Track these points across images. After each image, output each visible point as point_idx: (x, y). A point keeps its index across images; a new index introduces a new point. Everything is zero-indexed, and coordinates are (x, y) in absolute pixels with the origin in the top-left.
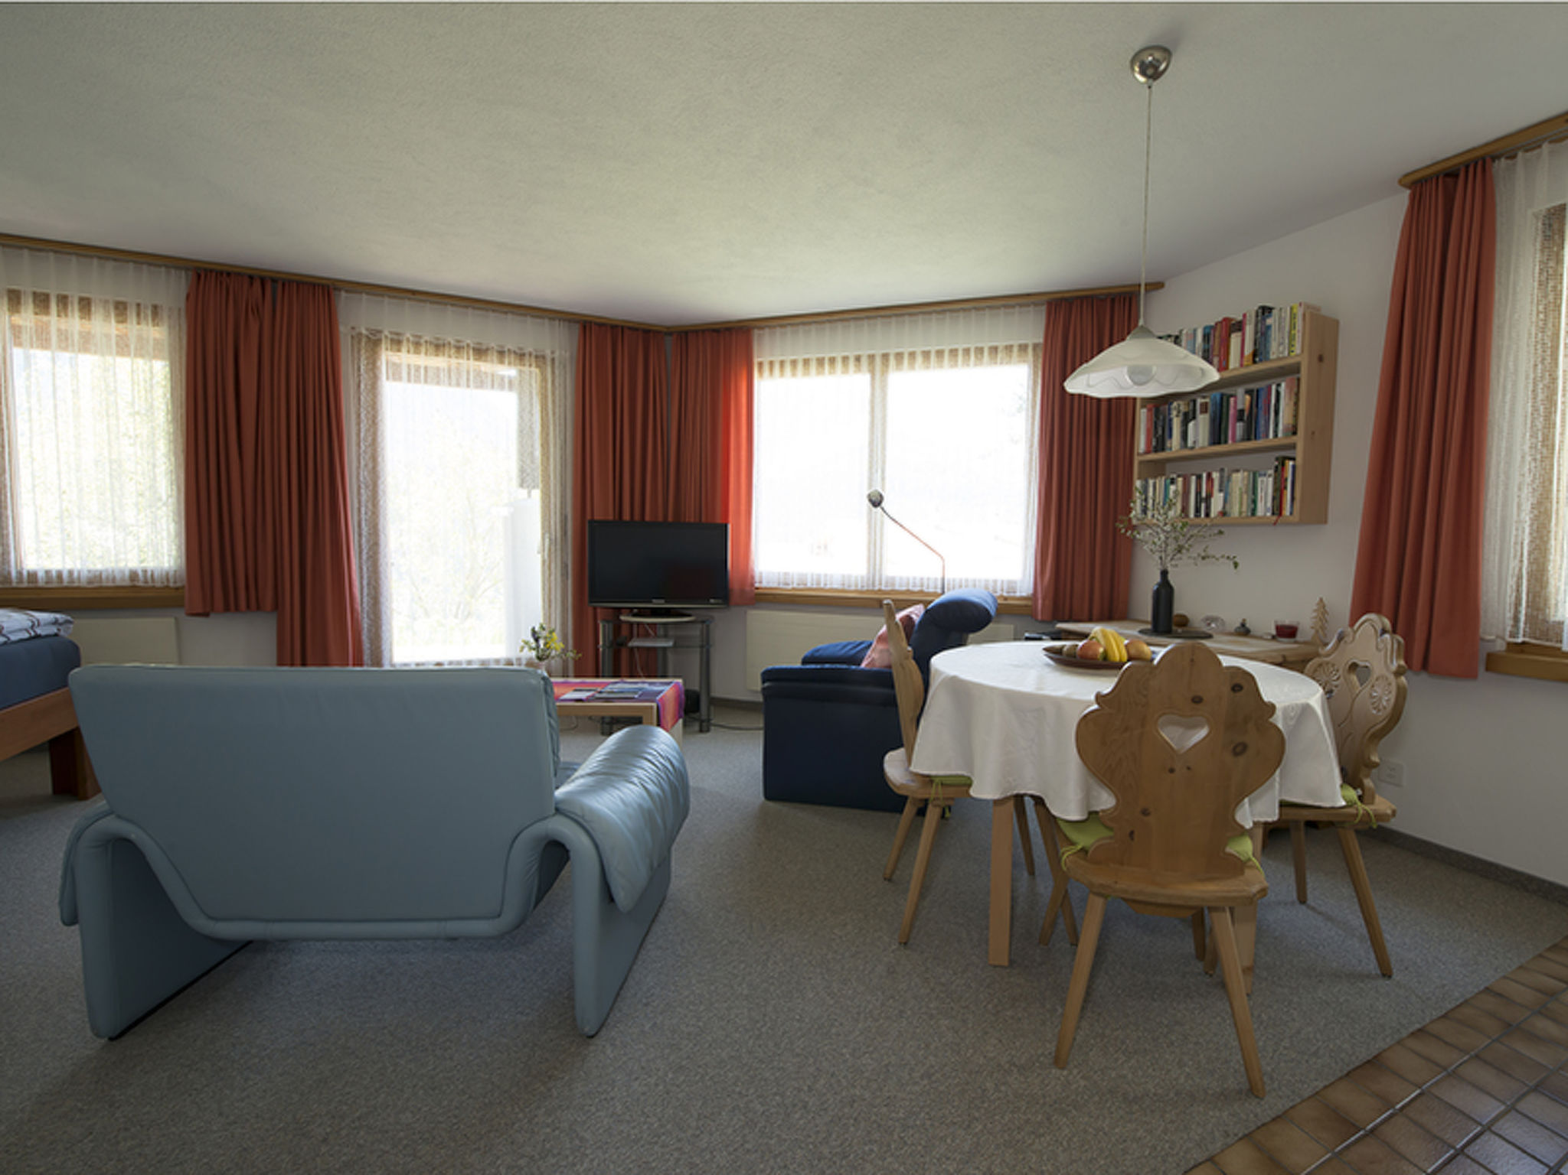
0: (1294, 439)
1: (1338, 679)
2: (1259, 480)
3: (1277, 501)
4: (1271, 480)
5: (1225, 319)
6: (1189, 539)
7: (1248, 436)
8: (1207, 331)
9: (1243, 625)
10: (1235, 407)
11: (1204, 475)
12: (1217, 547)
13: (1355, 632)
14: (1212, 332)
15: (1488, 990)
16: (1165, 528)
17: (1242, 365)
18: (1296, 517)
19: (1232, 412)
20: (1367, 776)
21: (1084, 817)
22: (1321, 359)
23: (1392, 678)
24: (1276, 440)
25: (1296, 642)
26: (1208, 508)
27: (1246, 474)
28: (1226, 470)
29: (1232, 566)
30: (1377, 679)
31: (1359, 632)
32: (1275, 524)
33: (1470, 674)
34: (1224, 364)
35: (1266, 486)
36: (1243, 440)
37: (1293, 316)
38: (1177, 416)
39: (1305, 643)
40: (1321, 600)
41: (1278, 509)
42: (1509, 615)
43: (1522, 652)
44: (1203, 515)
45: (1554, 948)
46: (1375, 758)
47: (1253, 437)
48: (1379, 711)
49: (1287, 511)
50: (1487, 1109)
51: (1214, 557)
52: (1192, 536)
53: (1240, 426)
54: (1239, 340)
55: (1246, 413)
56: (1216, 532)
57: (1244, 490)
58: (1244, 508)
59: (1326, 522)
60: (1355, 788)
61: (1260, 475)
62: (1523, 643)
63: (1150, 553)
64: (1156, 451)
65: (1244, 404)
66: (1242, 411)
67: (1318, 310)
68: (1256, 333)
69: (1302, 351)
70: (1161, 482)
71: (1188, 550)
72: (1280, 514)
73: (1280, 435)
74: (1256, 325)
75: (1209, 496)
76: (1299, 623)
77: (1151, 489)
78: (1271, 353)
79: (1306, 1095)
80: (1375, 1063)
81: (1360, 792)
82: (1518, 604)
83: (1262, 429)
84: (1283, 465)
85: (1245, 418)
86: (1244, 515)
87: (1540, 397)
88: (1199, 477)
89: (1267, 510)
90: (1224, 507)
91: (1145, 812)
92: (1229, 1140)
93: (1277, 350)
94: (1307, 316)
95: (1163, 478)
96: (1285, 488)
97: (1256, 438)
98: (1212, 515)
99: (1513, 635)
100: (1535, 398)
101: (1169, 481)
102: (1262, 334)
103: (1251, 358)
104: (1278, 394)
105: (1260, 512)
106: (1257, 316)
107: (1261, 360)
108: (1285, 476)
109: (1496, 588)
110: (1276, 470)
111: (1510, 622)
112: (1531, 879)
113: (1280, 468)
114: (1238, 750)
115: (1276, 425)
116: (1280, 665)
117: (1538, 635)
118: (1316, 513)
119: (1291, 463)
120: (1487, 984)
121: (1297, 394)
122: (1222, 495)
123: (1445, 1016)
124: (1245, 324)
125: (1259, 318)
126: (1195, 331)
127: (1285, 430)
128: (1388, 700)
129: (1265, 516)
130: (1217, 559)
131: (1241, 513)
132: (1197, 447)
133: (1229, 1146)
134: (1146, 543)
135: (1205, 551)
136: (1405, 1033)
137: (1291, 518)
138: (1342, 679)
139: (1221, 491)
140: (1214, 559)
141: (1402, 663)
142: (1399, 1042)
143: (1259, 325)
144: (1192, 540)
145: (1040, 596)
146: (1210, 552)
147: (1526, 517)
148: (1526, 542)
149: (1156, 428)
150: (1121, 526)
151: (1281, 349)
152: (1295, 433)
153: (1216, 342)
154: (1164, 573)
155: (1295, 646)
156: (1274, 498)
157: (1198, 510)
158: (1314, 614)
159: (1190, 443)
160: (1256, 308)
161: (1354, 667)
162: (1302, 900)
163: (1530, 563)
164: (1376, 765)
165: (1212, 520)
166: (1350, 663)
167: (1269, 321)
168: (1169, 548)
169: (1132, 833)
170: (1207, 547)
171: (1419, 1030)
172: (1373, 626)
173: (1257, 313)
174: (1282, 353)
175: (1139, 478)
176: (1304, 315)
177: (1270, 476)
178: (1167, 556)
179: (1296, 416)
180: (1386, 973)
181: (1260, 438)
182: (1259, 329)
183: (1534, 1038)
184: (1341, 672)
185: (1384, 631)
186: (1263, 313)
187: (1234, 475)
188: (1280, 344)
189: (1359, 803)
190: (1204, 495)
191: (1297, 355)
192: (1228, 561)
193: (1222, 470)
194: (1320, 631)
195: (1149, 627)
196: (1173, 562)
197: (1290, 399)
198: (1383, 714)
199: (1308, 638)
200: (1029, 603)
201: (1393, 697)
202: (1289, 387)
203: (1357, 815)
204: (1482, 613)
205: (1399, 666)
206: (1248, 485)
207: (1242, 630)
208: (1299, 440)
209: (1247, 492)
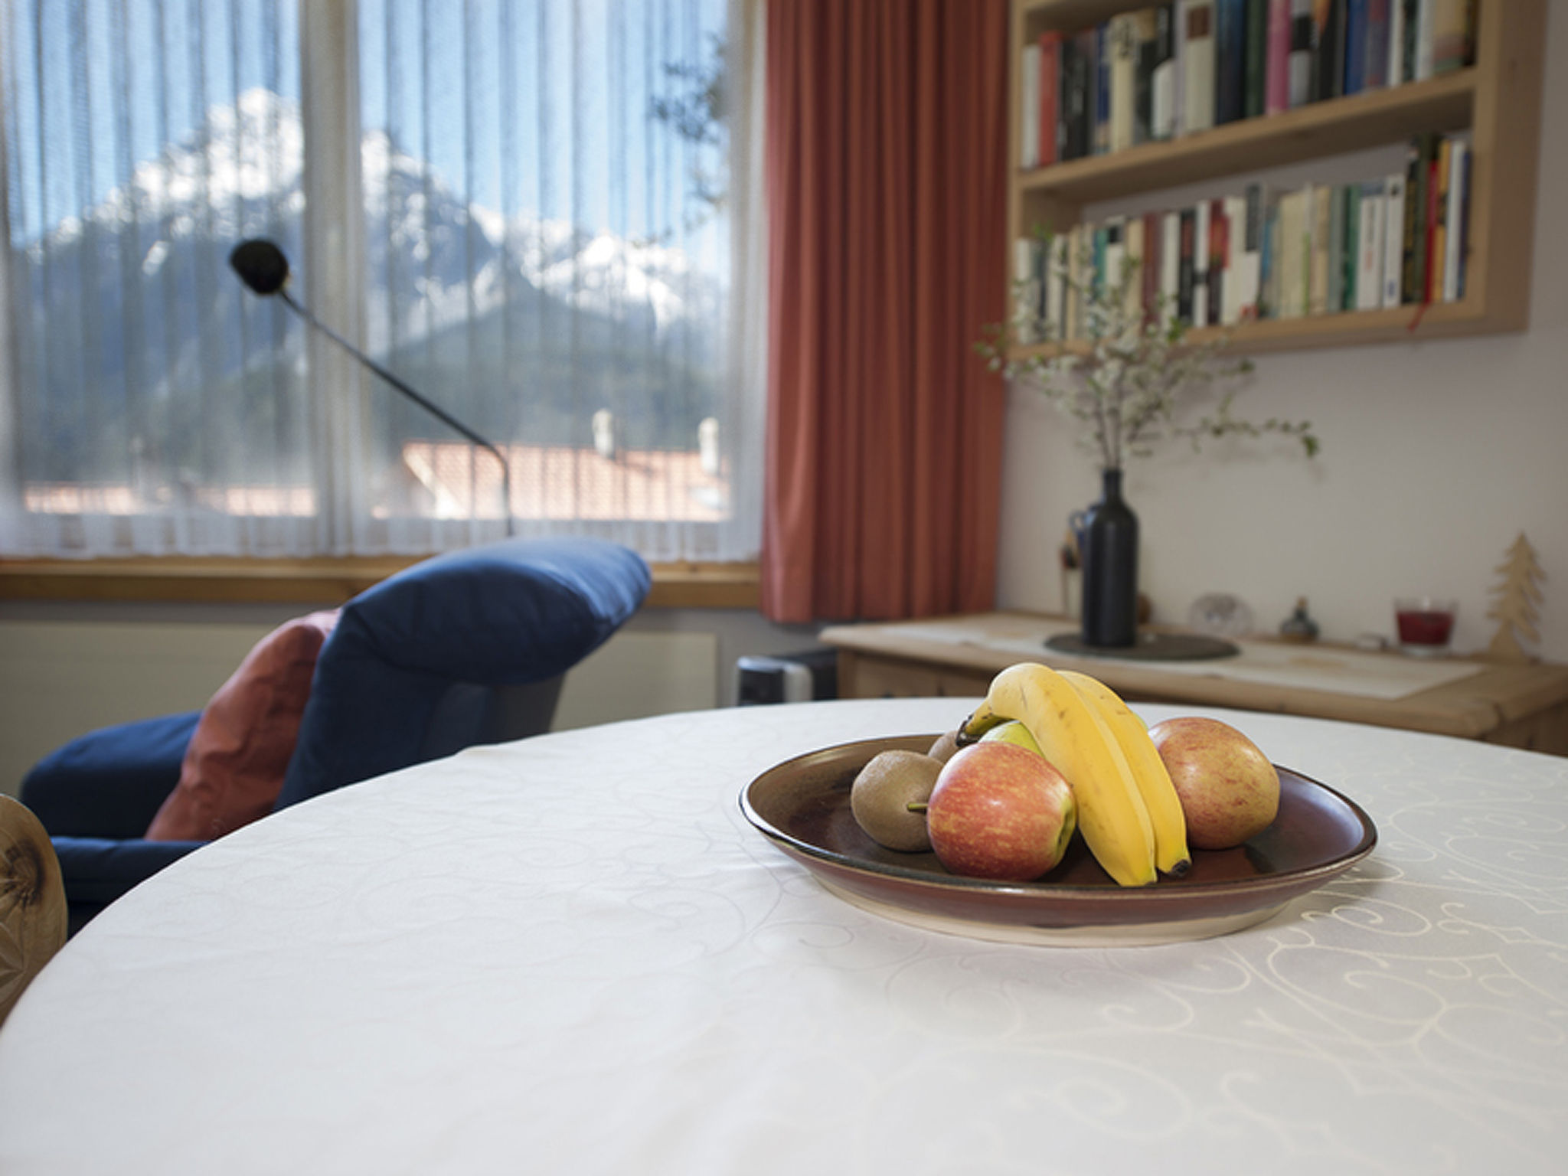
0: (1463, 80)
2: (1363, 207)
3: (1417, 263)
4: (1397, 203)
6: (1172, 384)
7: (1323, 88)
9: (1300, 615)
10: (1285, 14)
11: (1203, 213)
12: (1252, 398)
18: (1473, 306)
19: (1277, 27)
24: (1408, 88)
25: (1453, 658)
26: (1214, 299)
27: (1322, 196)
28: (1264, 190)
29: (1301, 449)
32: (1411, 330)
35: (1384, 221)
36: (1308, 102)
38: (1122, 56)
39: (1475, 657)
40: (1521, 539)
41: (1418, 286)
44: (1200, 321)
47: (1338, 87)
49: (1447, 287)
51: (1247, 427)
53: (1299, 66)
55: (1318, 27)
56: (1236, 365)
57: (1316, 241)
58: (1319, 290)
61: (1367, 196)
64: (1068, 158)
65: (1311, 3)
66: (1305, 23)
70: (1080, 240)
71: (1172, 412)
72: (1426, 298)
73: (1422, 71)
75: (1218, 265)
76: (1454, 606)
77: (1057, 264)
83: (1369, 61)
84: (1435, 156)
85: (1316, 40)
86: (1318, 309)
88: (1188, 220)
89: (1382, 289)
90: (1259, 296)
95: (1089, 230)
96: (1442, 221)
97: (1345, 92)
98: (1228, 318)
101: (1103, 236)
105: (1367, 298)
108: (1440, 187)
110: (1413, 175)
113: (1424, 167)
115: (1409, 48)
116: (1483, 737)
119: (1456, 148)
122: (1254, 257)
127: (1439, 57)
129: (1380, 308)
130: (1257, 433)
131: (1308, 305)
132: (1178, 135)
135: (1221, 412)
137: (1461, 306)
139: (1250, 247)
140: (1248, 436)
145: (777, 555)
146: (1238, 412)
149: (1065, 96)
152: (1469, 59)
154: (1112, 478)
155: (1471, 669)
156: (1408, 254)
157: (1185, 308)
158: (1500, 579)
159: (1160, 124)
165: (1227, 330)
168: (1125, 404)
170: (1225, 402)
175: (1024, 235)
177: (1395, 192)
178: (1118, 428)
179: (1469, 11)
181: (1359, 87)
187: (1289, 203)
190: (1202, 263)
192: (1282, 436)
193: (1253, 193)
195: (1074, 628)
196: (1137, 447)
199: (1483, 644)
200: (753, 577)
206: (1328, 225)
207: (1299, 627)
208: (1483, 74)
209: (1327, 246)
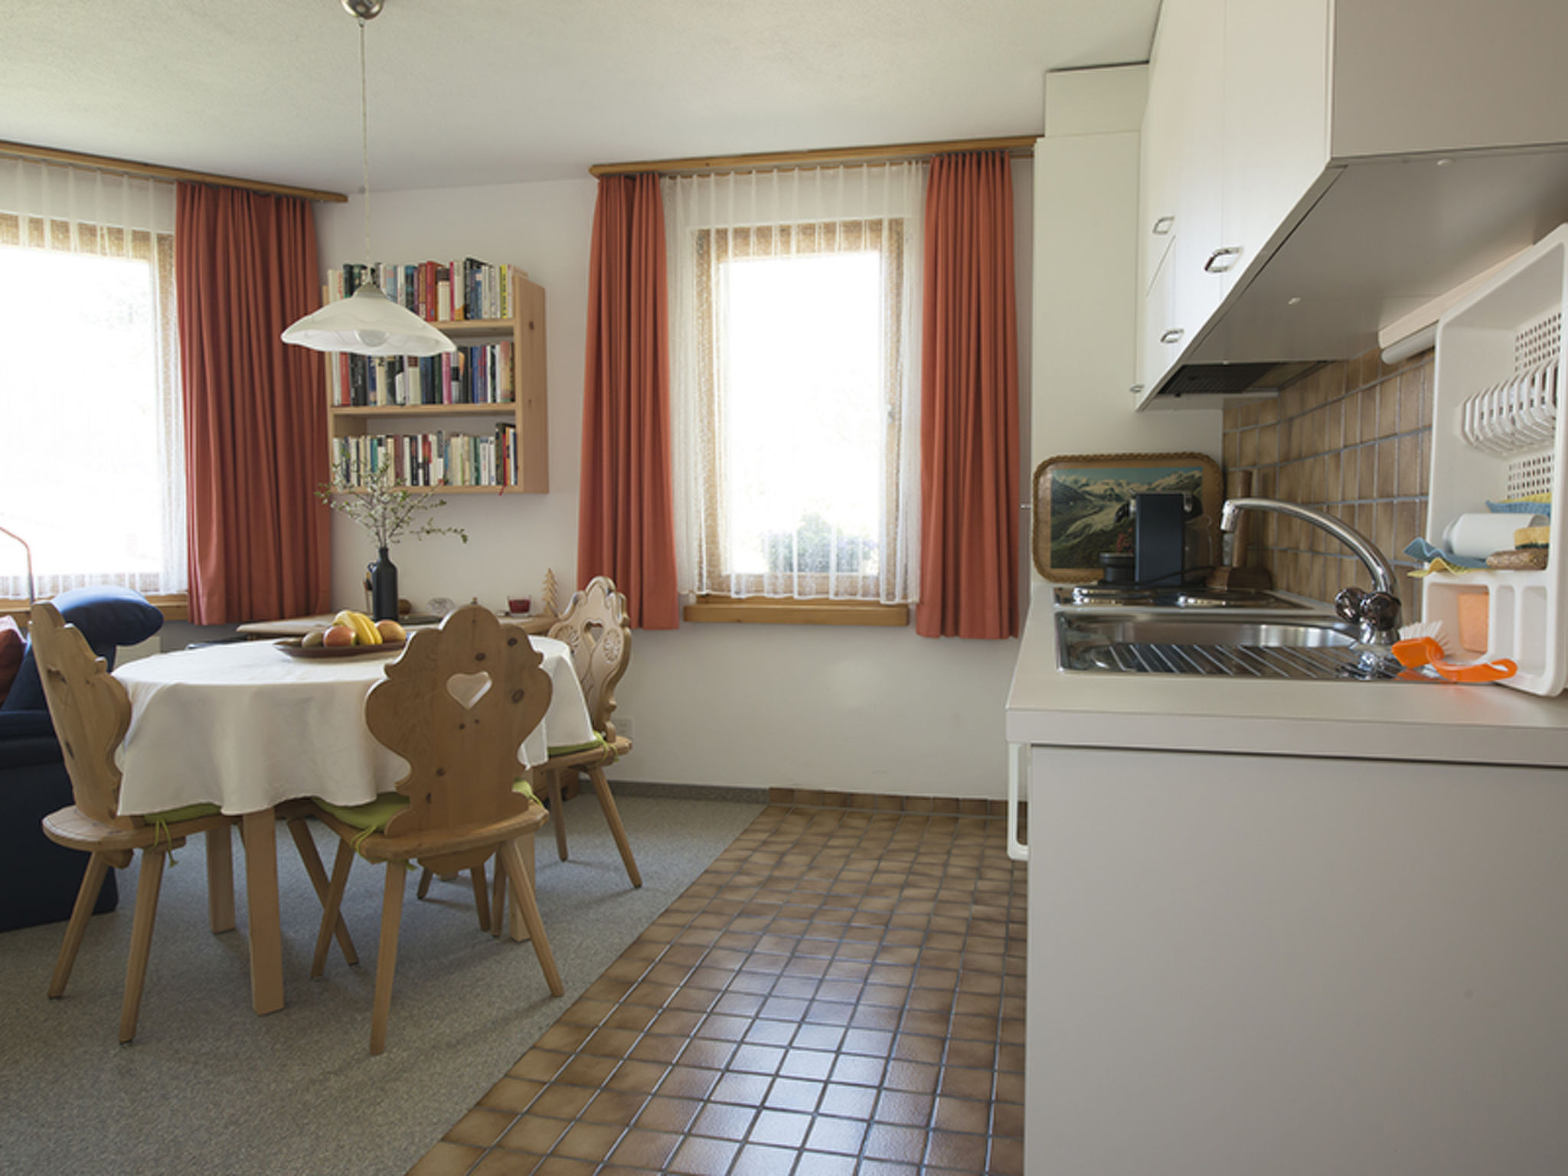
0: (512, 406)
1: (577, 639)
2: (481, 446)
3: (501, 469)
4: (493, 447)
5: (431, 263)
6: (409, 511)
7: (464, 397)
8: (410, 271)
10: (448, 365)
11: (420, 437)
12: (442, 518)
13: (587, 595)
14: (416, 274)
15: (706, 872)
16: (383, 499)
17: (452, 319)
18: (520, 488)
19: (444, 369)
20: (608, 720)
21: (374, 798)
22: (531, 326)
23: (619, 630)
24: (495, 405)
25: (530, 616)
26: (427, 475)
27: (466, 438)
28: (444, 433)
29: (461, 539)
30: (609, 633)
31: (591, 593)
32: (501, 494)
33: (672, 626)
34: (433, 313)
35: (489, 452)
36: (459, 402)
37: (503, 278)
38: (380, 365)
39: (538, 616)
40: (550, 571)
41: (502, 479)
42: (696, 572)
43: (707, 603)
44: (421, 483)
45: (746, 831)
46: (612, 702)
47: (470, 398)
48: (612, 660)
49: (511, 481)
50: (712, 937)
51: (440, 530)
52: (412, 507)
53: (455, 387)
54: (448, 289)
55: (461, 372)
56: (438, 502)
57: (465, 457)
58: (467, 477)
59: (547, 492)
60: (600, 732)
61: (482, 442)
62: (707, 595)
63: (365, 528)
64: (356, 404)
65: (458, 362)
66: (456, 370)
67: (526, 275)
68: (466, 286)
69: (514, 316)
70: (365, 442)
71: (408, 523)
72: (505, 484)
73: (499, 400)
74: (465, 277)
75: (427, 462)
76: (530, 597)
77: (353, 451)
78: (483, 312)
79: (593, 980)
80: (639, 942)
81: (604, 734)
82: (701, 562)
83: (479, 391)
84: (504, 432)
85: (460, 377)
86: (467, 483)
87: (704, 389)
88: (413, 439)
89: (491, 479)
90: (445, 475)
91: (440, 772)
92: (544, 1031)
93: (488, 308)
94: (517, 280)
95: (369, 438)
96: (508, 456)
97: (473, 402)
98: (433, 482)
99: (700, 589)
100: (700, 389)
101: (375, 442)
102: (472, 288)
103: (462, 313)
104: (493, 356)
105: (484, 481)
106: (465, 268)
107: (473, 318)
108: (507, 444)
109: (685, 550)
110: (497, 438)
111: (697, 578)
112: (728, 790)
113: (501, 435)
114: (517, 697)
115: (494, 389)
117: (716, 587)
118: (539, 484)
119: (511, 431)
120: (705, 868)
121: (513, 359)
122: (442, 460)
123: (681, 897)
124: (453, 274)
125: (468, 271)
126: (395, 268)
127: (504, 397)
128: (618, 650)
129: (490, 485)
130: (444, 533)
131: (464, 482)
132: (407, 404)
133: (543, 1035)
134: (359, 515)
135: (429, 524)
136: (655, 917)
137: (516, 487)
138: (580, 639)
139: (440, 456)
140: (440, 534)
141: (626, 615)
142: (653, 924)
143: (468, 279)
144: (413, 511)
146: (435, 525)
147: (701, 490)
148: (703, 510)
149: (353, 375)
150: (323, 495)
151: (493, 309)
152: (513, 400)
153: (421, 287)
154: (384, 552)
155: (530, 620)
156: (497, 466)
157: (414, 477)
158: (545, 586)
159: (399, 399)
160: (464, 259)
161: (589, 626)
162: (564, 857)
163: (707, 527)
164: (614, 707)
165: (433, 489)
166: (587, 622)
167: (479, 277)
168: (387, 521)
169: (429, 796)
170: (431, 519)
171: (666, 911)
172: (601, 587)
173: (465, 263)
174: (495, 314)
175: (336, 436)
176: (513, 278)
177: (491, 443)
178: (385, 531)
179: (513, 382)
180: (637, 885)
181: (477, 402)
182: (468, 283)
183: (736, 888)
184: (579, 632)
185: (610, 591)
186: (471, 267)
187: (454, 440)
188: (492, 304)
189: (605, 743)
190: (420, 460)
191: (509, 319)
192: (454, 534)
193: (440, 432)
194: (552, 603)
196: (394, 538)
197: (506, 363)
198: (616, 662)
199: (541, 611)
200: (183, 603)
201: (621, 646)
202: (504, 351)
203: (605, 752)
204: (678, 572)
205: (625, 619)
206: (469, 452)
208: (518, 406)
209: (469, 459)
